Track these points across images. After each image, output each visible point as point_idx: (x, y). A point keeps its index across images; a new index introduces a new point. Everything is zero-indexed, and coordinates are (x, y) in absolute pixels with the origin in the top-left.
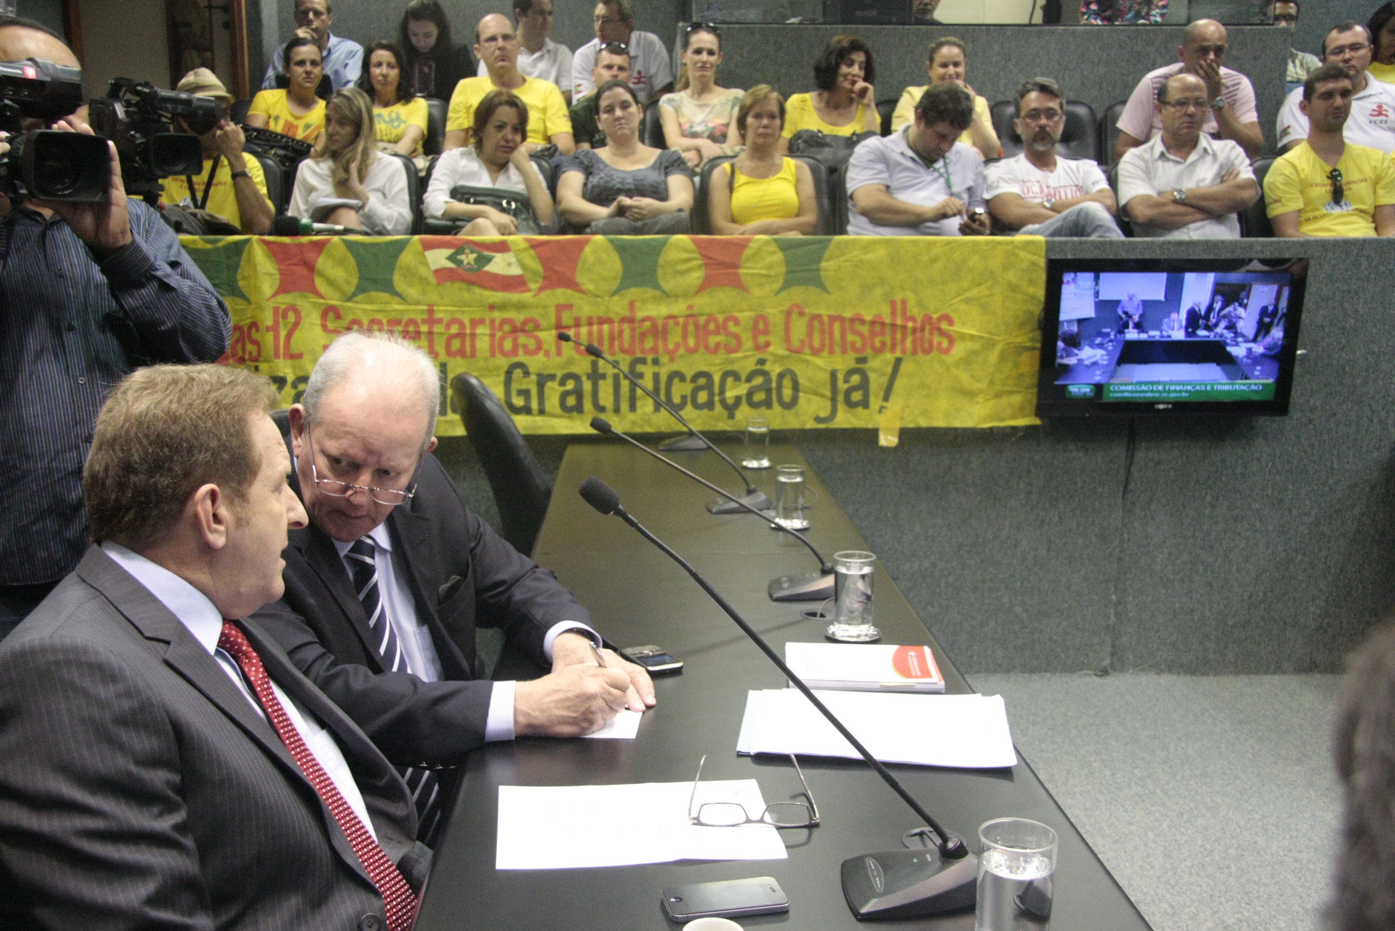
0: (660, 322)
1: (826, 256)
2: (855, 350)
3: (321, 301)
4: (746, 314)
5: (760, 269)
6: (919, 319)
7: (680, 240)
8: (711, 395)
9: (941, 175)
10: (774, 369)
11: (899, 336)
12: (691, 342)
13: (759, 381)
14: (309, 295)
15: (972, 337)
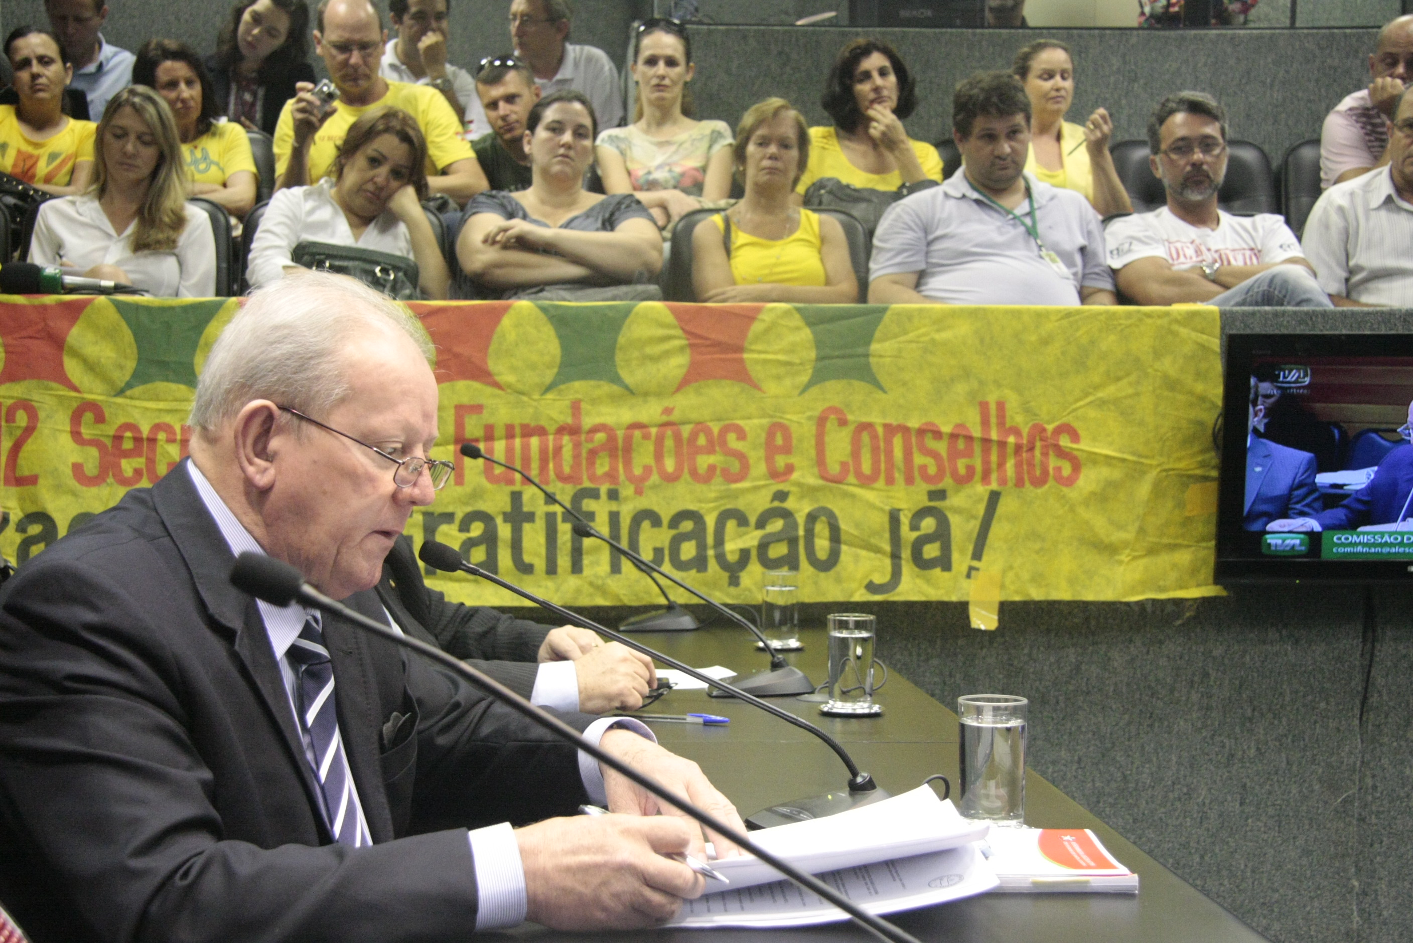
0: (620, 434)
1: (878, 334)
2: (926, 478)
3: (73, 394)
4: (756, 421)
5: (776, 353)
6: (1025, 431)
7: (652, 308)
8: (702, 547)
10: (801, 508)
11: (994, 458)
12: (670, 465)
13: (777, 525)
14: (54, 385)
15: (1108, 460)
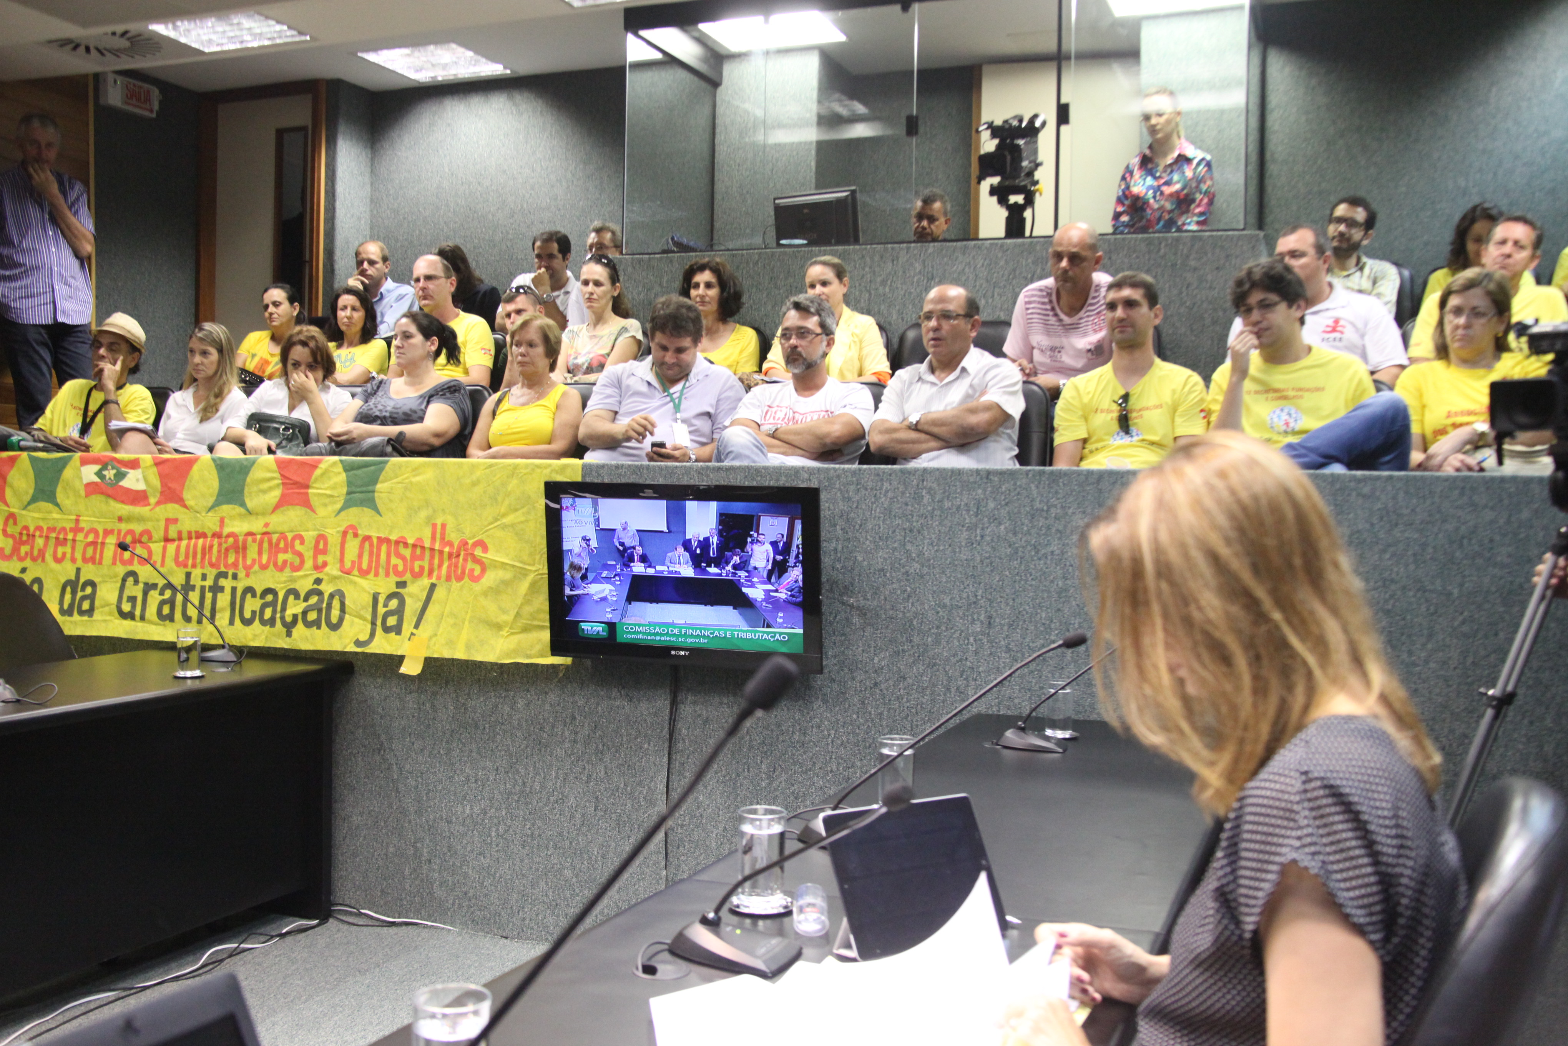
0: (241, 538)
1: (381, 478)
2: (397, 573)
3: (7, 508)
4: (311, 533)
5: (326, 489)
6: (456, 544)
8: (275, 612)
9: (672, 400)
10: (327, 588)
11: (436, 561)
12: (264, 559)
13: (314, 600)
15: (504, 566)
